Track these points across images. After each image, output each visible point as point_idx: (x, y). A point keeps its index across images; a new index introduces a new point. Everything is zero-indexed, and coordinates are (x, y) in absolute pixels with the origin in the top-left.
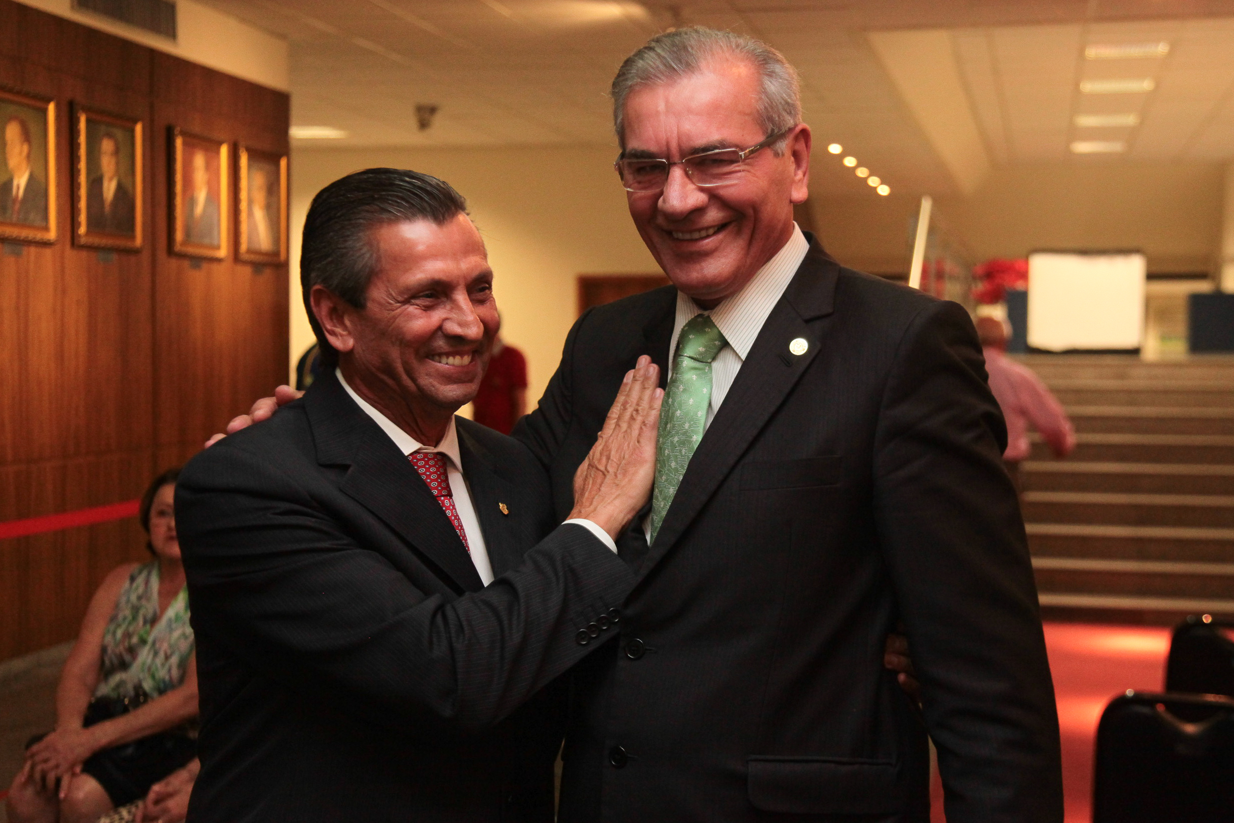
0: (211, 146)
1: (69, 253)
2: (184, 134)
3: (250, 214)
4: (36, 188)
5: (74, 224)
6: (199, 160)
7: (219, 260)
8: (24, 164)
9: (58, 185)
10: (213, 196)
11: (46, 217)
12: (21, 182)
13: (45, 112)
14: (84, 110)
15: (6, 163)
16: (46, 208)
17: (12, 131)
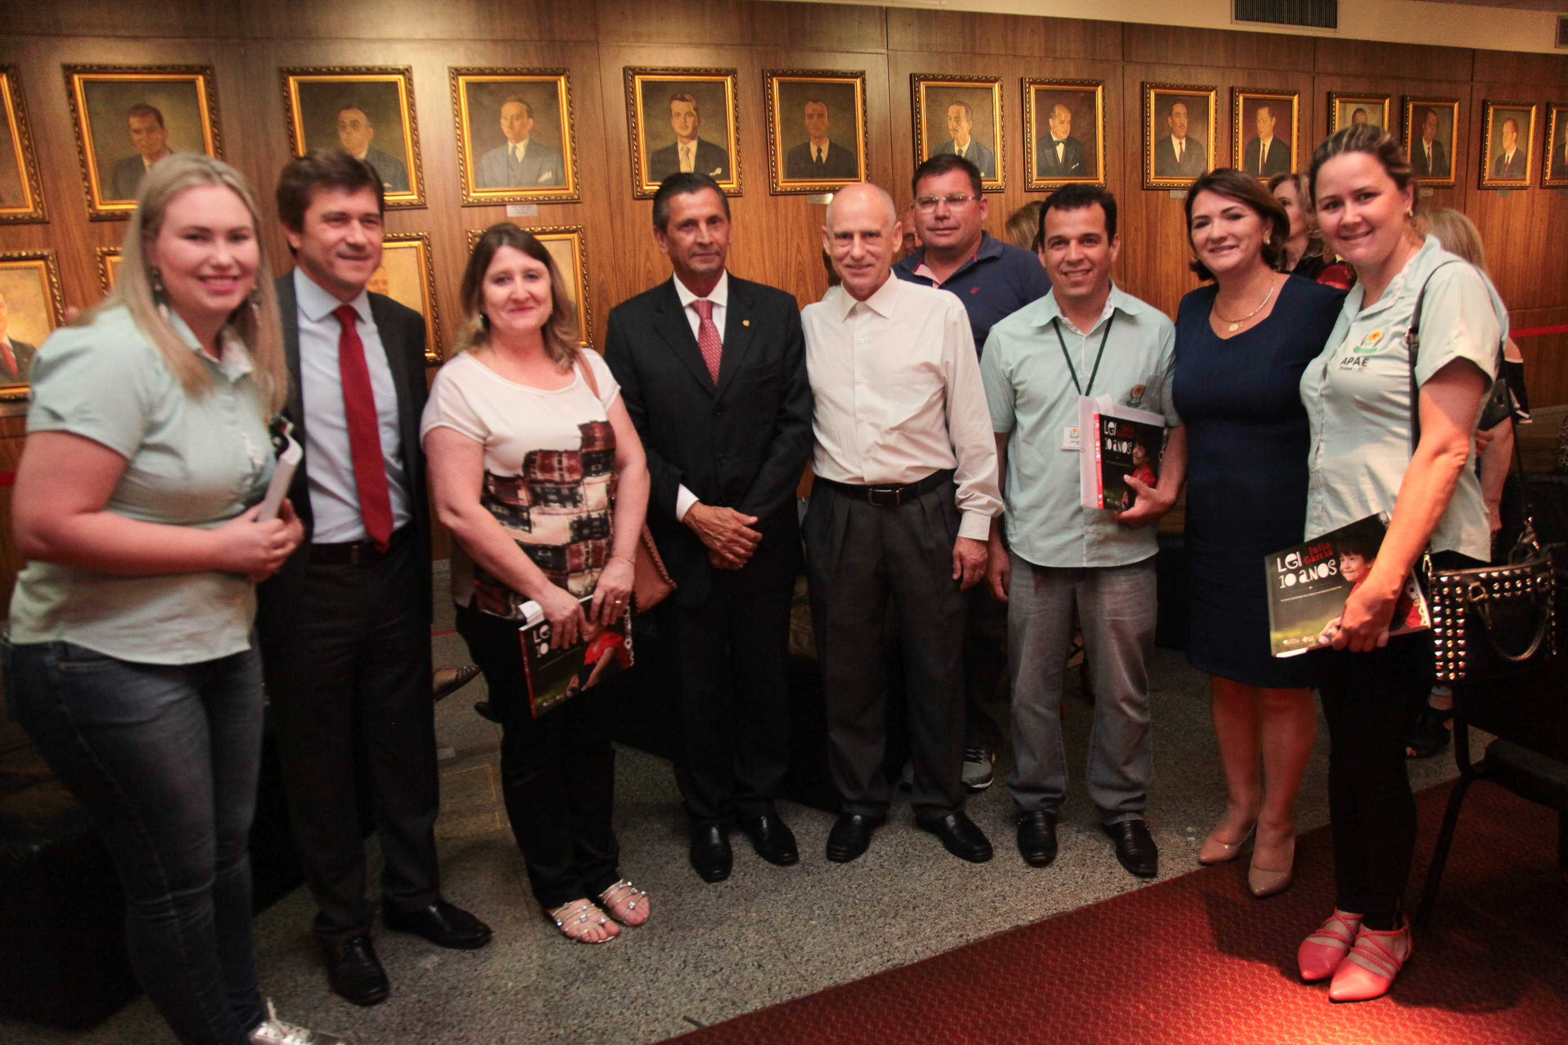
1: (1538, 191)
4: (1520, 158)
5: (1543, 174)
8: (1513, 144)
9: (1533, 154)
11: (1525, 173)
12: (1510, 154)
13: (1530, 112)
14: (1556, 106)
15: (1501, 144)
16: (1525, 166)
17: (1507, 127)
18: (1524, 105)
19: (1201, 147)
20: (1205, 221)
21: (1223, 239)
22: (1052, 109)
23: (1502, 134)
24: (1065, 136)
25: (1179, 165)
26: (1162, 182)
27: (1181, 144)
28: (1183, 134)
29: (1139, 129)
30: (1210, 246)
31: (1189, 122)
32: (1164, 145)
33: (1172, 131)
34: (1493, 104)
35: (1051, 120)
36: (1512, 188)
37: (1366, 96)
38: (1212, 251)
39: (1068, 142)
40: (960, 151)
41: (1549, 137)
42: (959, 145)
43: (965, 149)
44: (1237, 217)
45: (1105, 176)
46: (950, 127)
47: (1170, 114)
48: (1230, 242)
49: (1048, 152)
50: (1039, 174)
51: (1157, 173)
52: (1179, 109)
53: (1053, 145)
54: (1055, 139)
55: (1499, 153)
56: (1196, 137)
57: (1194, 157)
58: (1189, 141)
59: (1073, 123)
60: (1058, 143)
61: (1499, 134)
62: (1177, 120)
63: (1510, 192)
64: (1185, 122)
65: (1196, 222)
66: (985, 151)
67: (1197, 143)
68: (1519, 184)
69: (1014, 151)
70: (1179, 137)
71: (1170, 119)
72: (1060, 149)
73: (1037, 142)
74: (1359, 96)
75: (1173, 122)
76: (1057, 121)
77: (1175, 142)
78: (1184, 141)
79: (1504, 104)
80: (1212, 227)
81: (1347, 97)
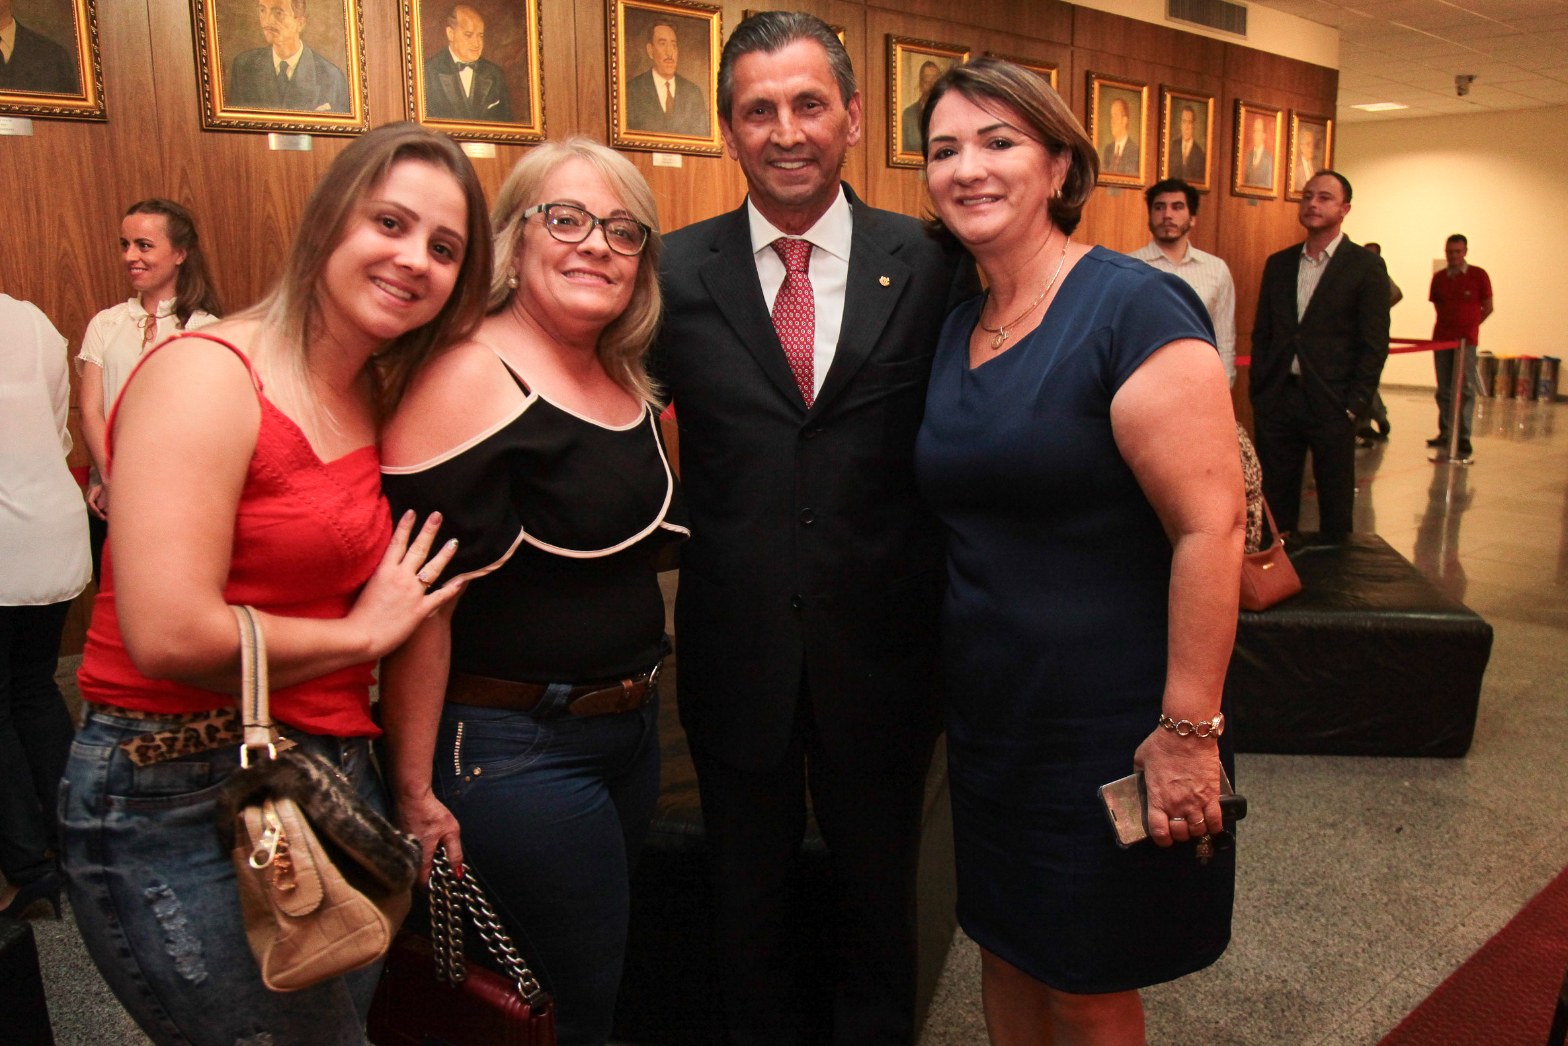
0: (1268, 112)
2: (1245, 105)
3: (1299, 163)
4: (1132, 149)
6: (1259, 124)
7: (1271, 199)
8: (1124, 132)
9: (1147, 146)
10: (1269, 150)
11: (1138, 169)
12: (1121, 144)
13: (1140, 93)
14: (1170, 90)
15: (1110, 132)
16: (1138, 162)
17: (1116, 109)
18: (1133, 83)
19: (700, 93)
20: (950, 148)
21: (978, 181)
22: (450, 12)
23: (1110, 117)
24: (474, 57)
25: (666, 117)
26: (638, 139)
27: (668, 85)
28: (671, 71)
29: (601, 57)
30: (957, 193)
31: (680, 55)
32: (641, 84)
33: (653, 65)
34: (1098, 77)
35: (448, 30)
36: (1125, 187)
37: (937, 46)
38: (960, 202)
39: (480, 67)
40: (284, 66)
41: (1164, 128)
42: (281, 55)
43: (293, 61)
44: (1005, 145)
45: (544, 123)
46: (264, 23)
47: (650, 38)
48: (991, 189)
49: (445, 79)
50: (429, 112)
51: (630, 125)
52: (664, 33)
53: (454, 70)
54: (456, 59)
55: (1107, 142)
56: (692, 76)
57: (689, 106)
58: (680, 81)
59: (488, 36)
60: (463, 66)
61: (1106, 115)
62: (661, 49)
63: (1122, 191)
64: (674, 53)
65: (934, 148)
66: (332, 70)
67: (694, 87)
68: (1132, 182)
69: (386, 72)
70: (664, 75)
71: (649, 46)
72: (467, 77)
73: (426, 61)
74: (928, 45)
75: (655, 52)
76: (460, 33)
77: (659, 81)
78: (672, 82)
79: (1110, 79)
80: (961, 161)
81: (913, 44)
